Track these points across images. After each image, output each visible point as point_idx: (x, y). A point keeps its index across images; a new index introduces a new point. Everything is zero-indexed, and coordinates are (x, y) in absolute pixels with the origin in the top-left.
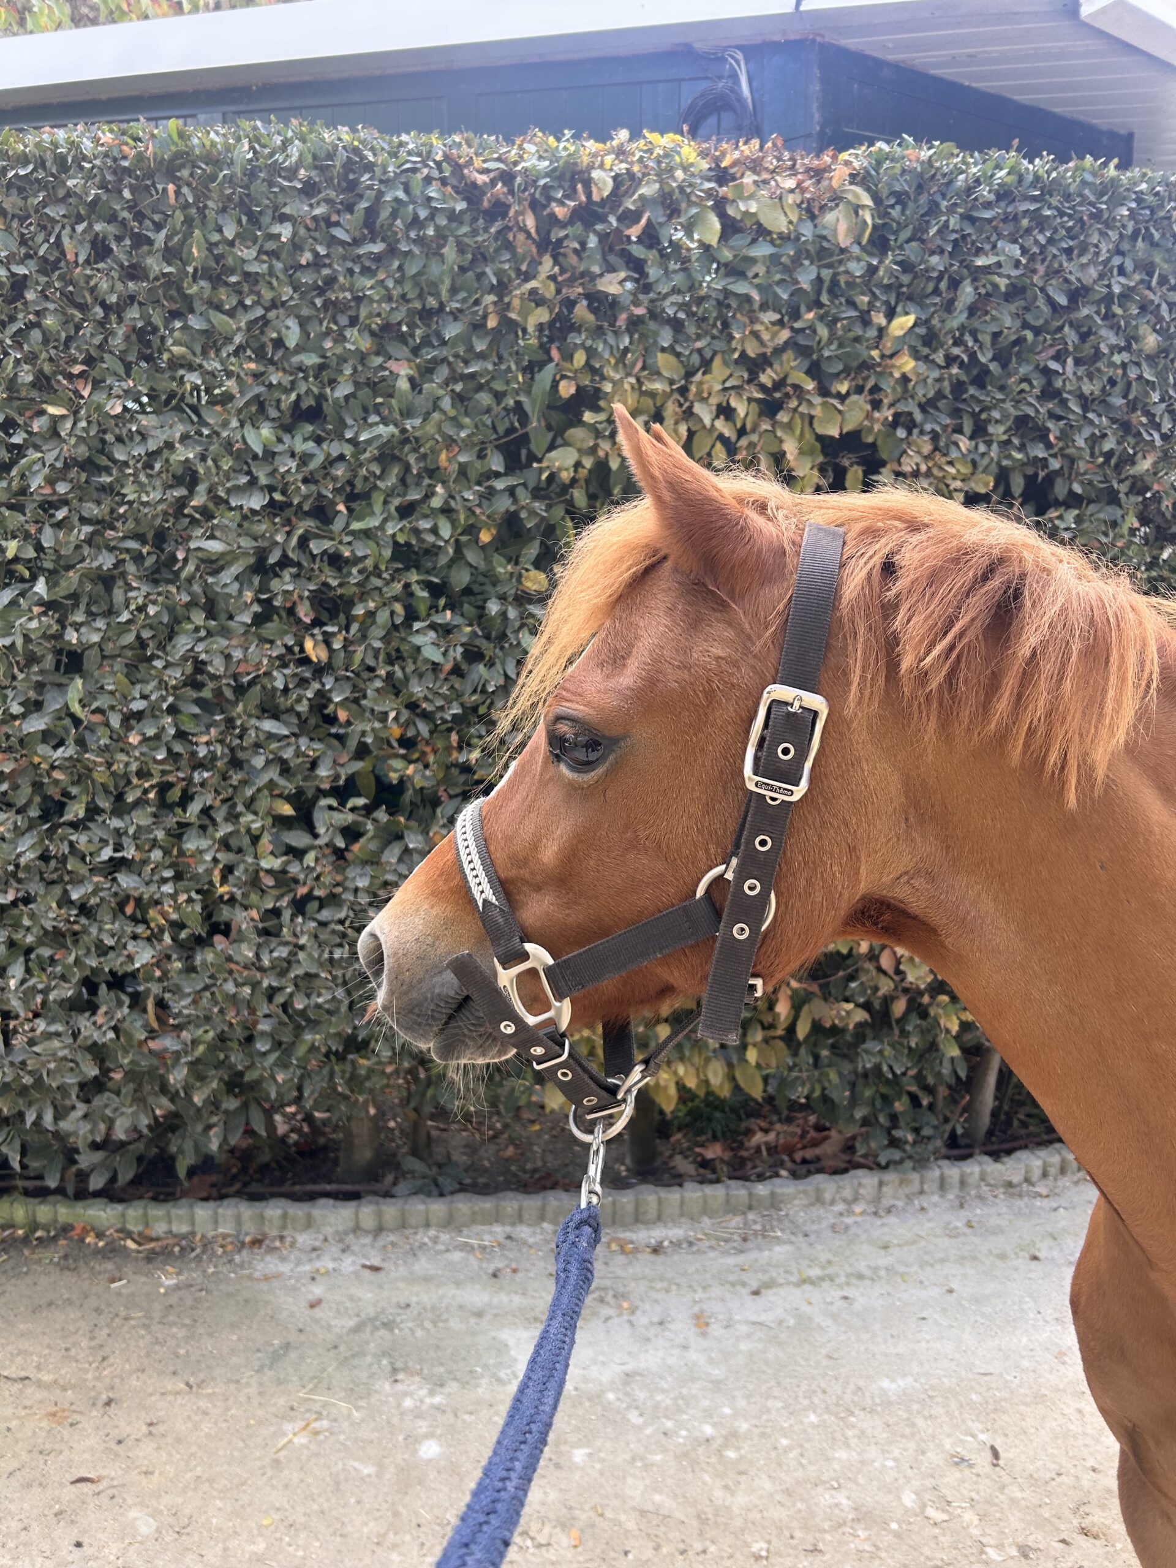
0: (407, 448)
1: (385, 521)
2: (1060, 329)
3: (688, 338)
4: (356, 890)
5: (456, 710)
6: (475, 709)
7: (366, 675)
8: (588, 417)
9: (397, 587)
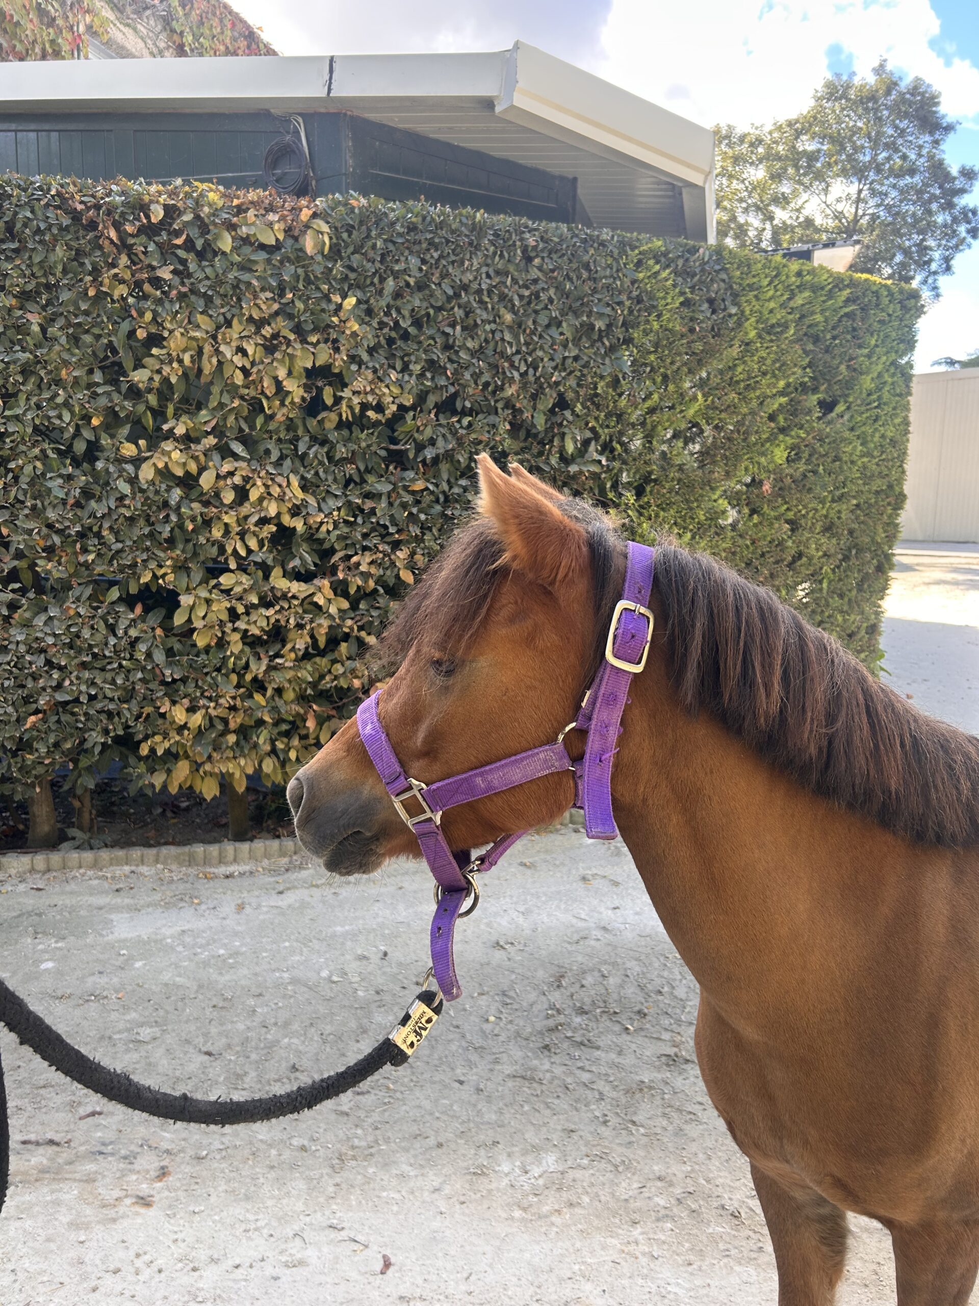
0: (39, 366)
1: (27, 410)
2: (453, 308)
3: (216, 307)
4: (18, 643)
5: (78, 528)
6: (90, 529)
7: (18, 506)
8: (155, 351)
9: (36, 451)
